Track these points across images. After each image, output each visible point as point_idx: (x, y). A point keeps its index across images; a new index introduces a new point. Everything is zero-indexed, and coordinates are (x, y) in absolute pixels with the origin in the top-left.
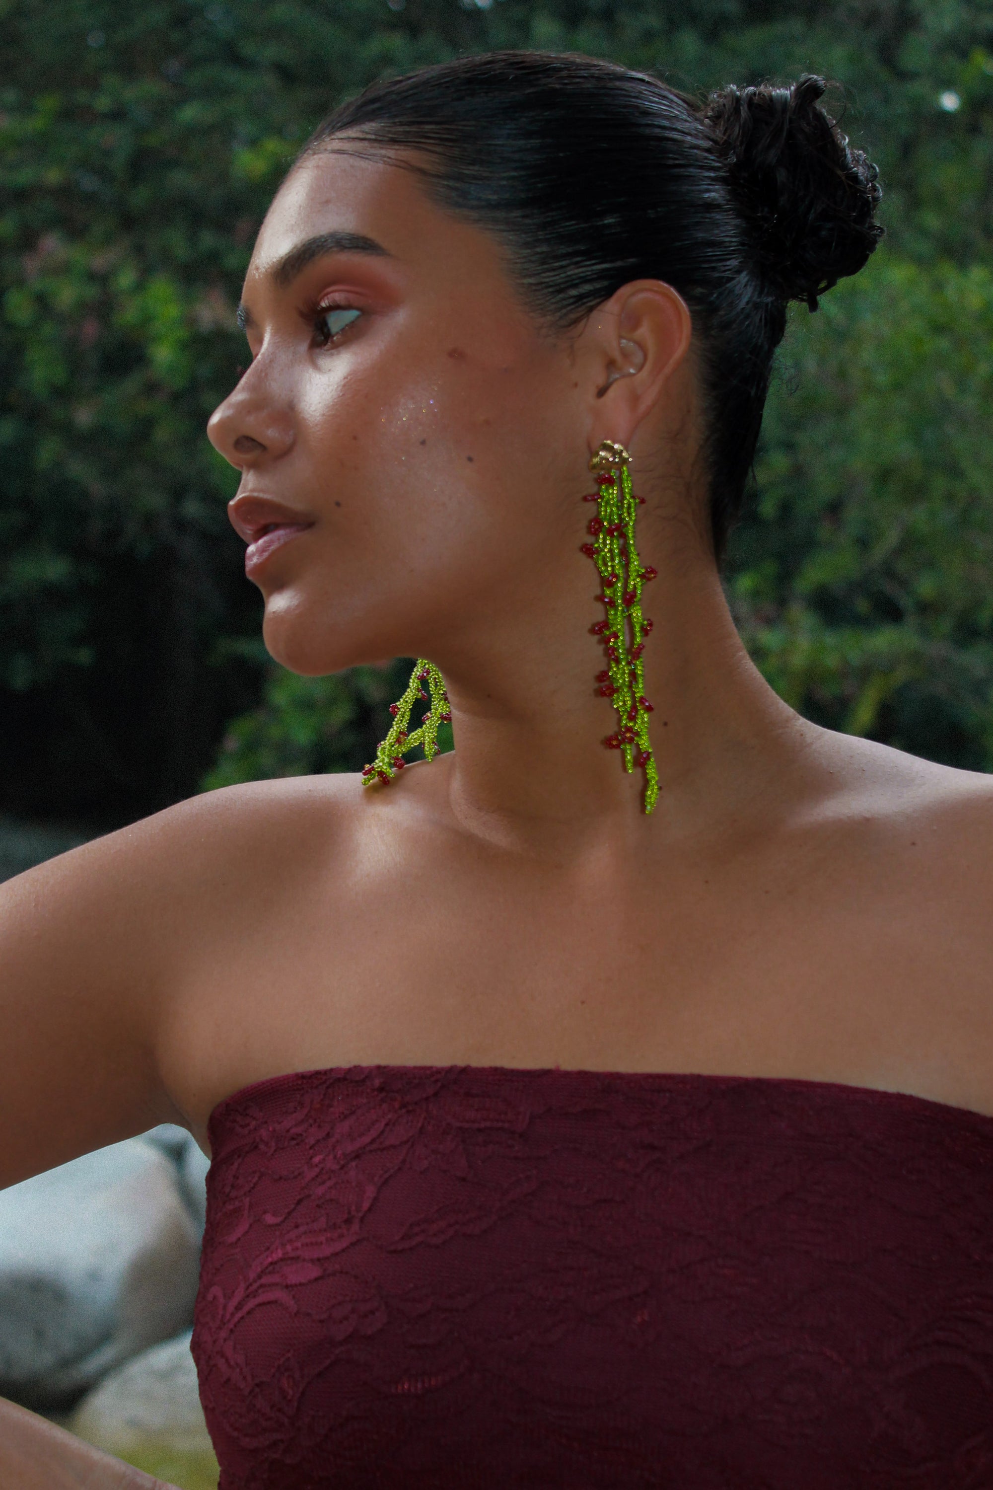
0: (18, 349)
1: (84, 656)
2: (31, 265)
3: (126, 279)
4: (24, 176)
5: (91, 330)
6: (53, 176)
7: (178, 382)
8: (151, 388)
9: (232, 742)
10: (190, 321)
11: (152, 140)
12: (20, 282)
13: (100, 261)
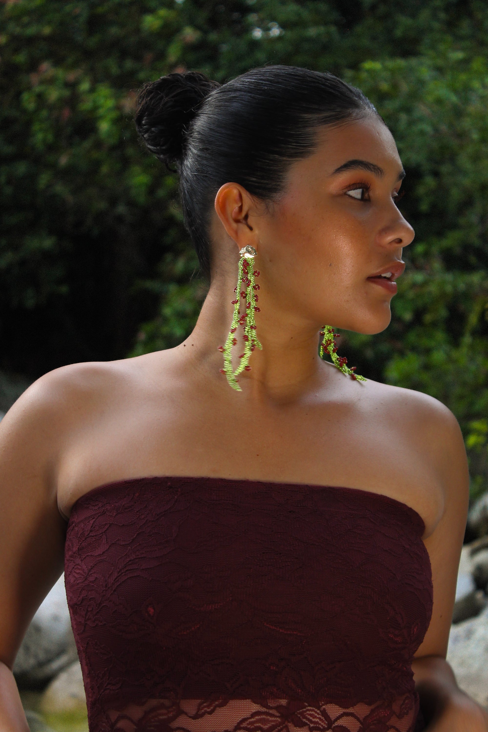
0: (28, 124)
1: (64, 289)
2: (34, 78)
3: (85, 86)
4: (31, 31)
5: (66, 113)
6: (47, 30)
7: (113, 141)
8: (98, 145)
9: (142, 336)
10: (118, 108)
11: (100, 10)
12: (29, 88)
13: (71, 76)
